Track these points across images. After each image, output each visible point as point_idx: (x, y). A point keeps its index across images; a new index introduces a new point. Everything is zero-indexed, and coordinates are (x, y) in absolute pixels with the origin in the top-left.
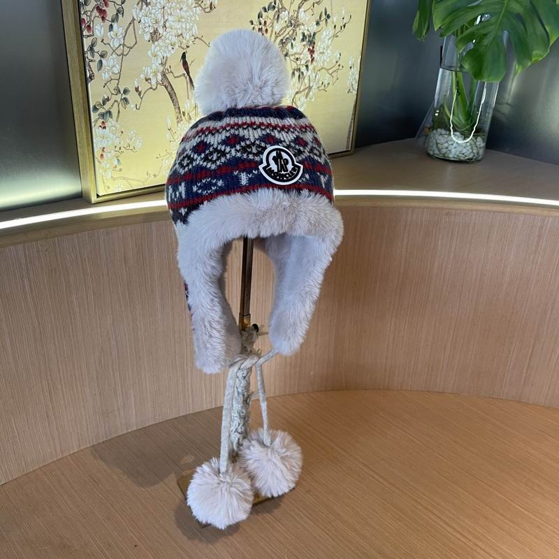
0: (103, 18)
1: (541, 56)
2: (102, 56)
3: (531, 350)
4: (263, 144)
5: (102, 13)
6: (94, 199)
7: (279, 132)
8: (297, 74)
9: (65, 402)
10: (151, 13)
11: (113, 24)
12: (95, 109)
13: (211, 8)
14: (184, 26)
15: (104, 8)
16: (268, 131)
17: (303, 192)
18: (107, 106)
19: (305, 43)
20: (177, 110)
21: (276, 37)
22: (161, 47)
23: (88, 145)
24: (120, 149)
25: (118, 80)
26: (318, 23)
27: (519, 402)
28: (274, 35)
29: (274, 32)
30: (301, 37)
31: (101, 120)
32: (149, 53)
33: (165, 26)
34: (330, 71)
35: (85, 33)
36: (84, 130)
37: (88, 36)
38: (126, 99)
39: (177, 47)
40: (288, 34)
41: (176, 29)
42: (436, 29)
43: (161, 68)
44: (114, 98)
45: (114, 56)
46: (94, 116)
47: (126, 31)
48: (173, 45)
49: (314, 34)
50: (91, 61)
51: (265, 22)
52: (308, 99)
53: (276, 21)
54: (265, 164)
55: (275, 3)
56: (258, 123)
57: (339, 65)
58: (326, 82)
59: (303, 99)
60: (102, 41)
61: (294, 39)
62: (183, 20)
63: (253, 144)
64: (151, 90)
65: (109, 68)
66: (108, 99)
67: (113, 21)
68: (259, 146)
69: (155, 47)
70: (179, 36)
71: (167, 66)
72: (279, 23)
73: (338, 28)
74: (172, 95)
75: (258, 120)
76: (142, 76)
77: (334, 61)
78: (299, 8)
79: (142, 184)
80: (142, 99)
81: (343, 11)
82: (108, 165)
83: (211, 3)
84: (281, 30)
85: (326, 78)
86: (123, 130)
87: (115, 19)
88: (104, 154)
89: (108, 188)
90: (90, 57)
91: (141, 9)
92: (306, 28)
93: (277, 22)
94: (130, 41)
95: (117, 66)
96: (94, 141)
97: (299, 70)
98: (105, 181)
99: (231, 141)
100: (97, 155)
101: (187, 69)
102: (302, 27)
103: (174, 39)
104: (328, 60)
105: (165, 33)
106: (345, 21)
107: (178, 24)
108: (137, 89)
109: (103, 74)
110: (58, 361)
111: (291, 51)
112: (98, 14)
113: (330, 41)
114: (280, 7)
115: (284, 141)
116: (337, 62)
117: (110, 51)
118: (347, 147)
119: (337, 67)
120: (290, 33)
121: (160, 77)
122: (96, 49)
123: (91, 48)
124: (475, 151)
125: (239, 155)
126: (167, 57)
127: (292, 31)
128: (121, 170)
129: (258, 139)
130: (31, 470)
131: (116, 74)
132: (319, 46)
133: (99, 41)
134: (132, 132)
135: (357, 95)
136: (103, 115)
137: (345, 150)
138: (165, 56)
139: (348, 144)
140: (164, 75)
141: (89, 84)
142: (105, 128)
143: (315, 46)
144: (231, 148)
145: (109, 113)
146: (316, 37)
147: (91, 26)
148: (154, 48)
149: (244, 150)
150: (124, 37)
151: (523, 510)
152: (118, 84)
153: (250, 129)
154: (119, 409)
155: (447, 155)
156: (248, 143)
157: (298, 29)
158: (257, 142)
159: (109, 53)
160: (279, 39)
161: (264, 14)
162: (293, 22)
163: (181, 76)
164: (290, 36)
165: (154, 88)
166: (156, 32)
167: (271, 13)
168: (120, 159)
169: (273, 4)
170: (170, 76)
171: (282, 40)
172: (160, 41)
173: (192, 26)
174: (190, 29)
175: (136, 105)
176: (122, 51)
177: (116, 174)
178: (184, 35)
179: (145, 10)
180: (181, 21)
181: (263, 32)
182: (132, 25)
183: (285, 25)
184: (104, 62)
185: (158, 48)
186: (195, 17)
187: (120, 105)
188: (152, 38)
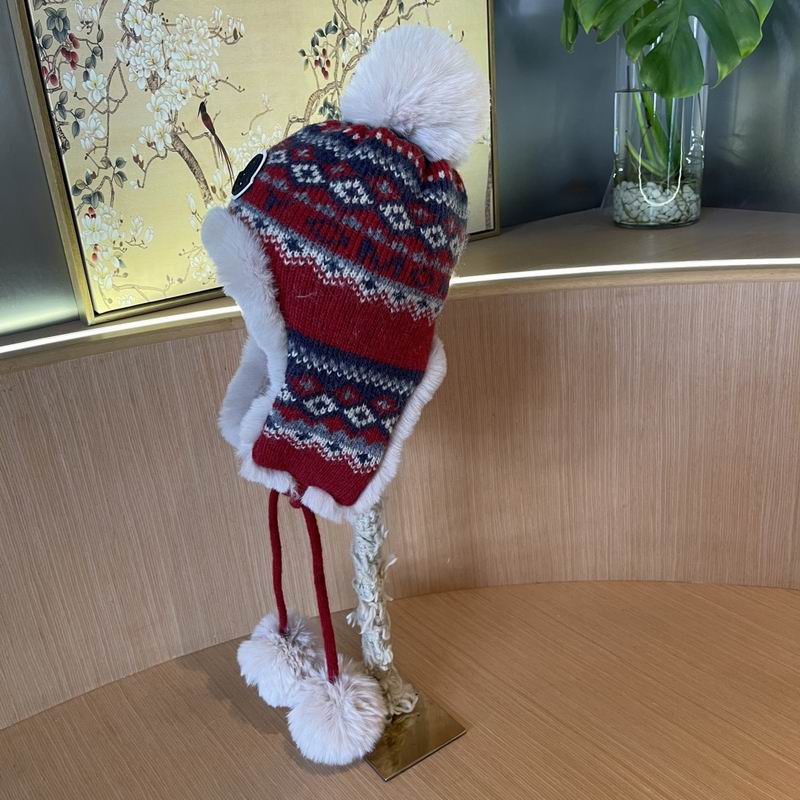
0: (73, 64)
1: (752, 45)
2: (77, 116)
3: (794, 502)
5: (71, 57)
6: (91, 319)
9: (67, 614)
10: (143, 51)
11: (88, 70)
12: (77, 190)
13: (236, 37)
14: (197, 66)
15: (73, 50)
18: (94, 185)
20: (203, 185)
21: (345, 71)
22: (165, 97)
23: (73, 242)
24: (121, 244)
25: (106, 147)
27: (789, 589)
28: (340, 69)
29: (340, 65)
31: (87, 206)
32: (148, 105)
33: (167, 67)
35: (49, 86)
36: (64, 222)
37: (54, 90)
38: (120, 174)
39: (189, 95)
41: (186, 70)
42: (587, 31)
43: (170, 127)
44: (102, 173)
45: (96, 114)
46: (76, 200)
47: (110, 79)
48: (184, 93)
50: (62, 124)
51: (324, 51)
53: (341, 49)
55: (336, 23)
60: (75, 95)
62: (195, 57)
64: (158, 158)
65: (89, 132)
66: (94, 176)
67: (88, 66)
69: (157, 97)
70: (191, 80)
71: (179, 124)
72: (347, 50)
74: (192, 164)
76: (142, 140)
78: (376, 26)
79: (161, 293)
80: (145, 172)
81: (449, 27)
82: (106, 269)
83: (235, 31)
84: (351, 61)
86: (122, 217)
87: (92, 63)
88: (98, 254)
89: (110, 301)
90: (60, 119)
91: (128, 46)
93: (344, 49)
94: (117, 92)
95: (102, 128)
96: (81, 235)
98: (103, 291)
100: (88, 256)
101: (210, 125)
103: (184, 85)
105: (169, 77)
107: (188, 64)
108: (136, 159)
109: (82, 141)
110: (48, 552)
112: (64, 59)
114: (346, 27)
121: (169, 140)
122: (67, 106)
123: (60, 106)
124: (682, 208)
126: (176, 111)
128: (126, 275)
130: (27, 717)
131: (103, 139)
133: (71, 96)
134: (137, 221)
135: (492, 147)
136: (89, 199)
137: (484, 229)
138: (173, 109)
139: (488, 220)
140: (175, 136)
141: (64, 157)
142: (94, 216)
145: (98, 194)
147: (57, 75)
148: (154, 98)
150: (108, 87)
151: (777, 756)
152: (106, 154)
154: (152, 624)
155: (639, 219)
159: (88, 111)
160: (350, 73)
161: (321, 40)
163: (202, 136)
165: (162, 155)
166: (154, 76)
167: (332, 38)
168: (123, 259)
169: (333, 24)
170: (184, 138)
172: (162, 88)
173: (210, 65)
174: (208, 69)
175: (138, 182)
176: (106, 107)
177: (120, 282)
178: (200, 78)
179: (134, 47)
180: (192, 59)
181: (322, 65)
182: (117, 70)
183: (357, 53)
184: (81, 123)
185: (161, 99)
186: (213, 51)
187: (113, 183)
188: (150, 85)
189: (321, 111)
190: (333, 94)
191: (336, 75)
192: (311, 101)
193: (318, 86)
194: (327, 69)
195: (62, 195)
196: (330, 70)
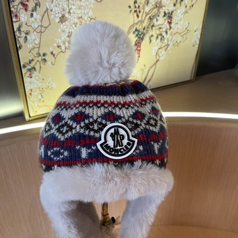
0: (26, 10)
2: (27, 34)
4: (104, 122)
5: (25, 6)
6: (27, 118)
7: (120, 109)
8: (160, 37)
10: (59, 5)
11: (33, 13)
14: (83, 12)
15: (27, 3)
16: (110, 109)
17: (136, 163)
18: (32, 64)
19: (165, 18)
21: (146, 15)
22: (67, 26)
24: (42, 89)
25: (39, 48)
26: (175, 5)
28: (144, 15)
29: (145, 12)
30: (163, 14)
31: (29, 73)
32: (59, 30)
33: (69, 12)
34: (182, 34)
35: (14, 19)
37: (16, 22)
38: (45, 60)
39: (78, 25)
40: (154, 13)
41: (78, 14)
45: (35, 33)
46: (24, 71)
47: (43, 17)
48: (76, 24)
49: (172, 12)
50: (20, 37)
51: (139, 6)
52: (167, 52)
54: (103, 141)
56: (102, 101)
57: (188, 30)
58: (179, 41)
59: (163, 52)
60: (26, 24)
61: (159, 16)
62: (82, 8)
63: (96, 121)
64: (62, 53)
65: (31, 41)
66: (33, 60)
67: (33, 11)
68: (100, 123)
69: (64, 26)
70: (79, 18)
72: (148, 6)
73: (188, 7)
75: (103, 98)
76: (55, 45)
77: (185, 28)
80: (55, 58)
82: (35, 99)
84: (150, 11)
85: (179, 38)
86: (44, 78)
87: (35, 9)
88: (32, 93)
89: (36, 112)
90: (18, 35)
91: (52, 2)
92: (167, 8)
93: (147, 6)
94: (45, 23)
95: (37, 39)
96: (25, 85)
97: (161, 35)
98: (34, 108)
99: (78, 118)
100: (28, 94)
102: (164, 8)
103: (76, 20)
104: (181, 28)
105: (70, 17)
106: (193, 3)
107: (79, 11)
108: (52, 53)
109: (28, 45)
111: (156, 24)
112: (22, 7)
113: (182, 16)
115: (124, 117)
116: (186, 28)
117: (32, 30)
118: (191, 77)
119: (186, 31)
120: (156, 12)
121: (67, 45)
122: (22, 29)
123: (19, 29)
125: (82, 131)
126: (72, 32)
127: (157, 11)
128: (44, 101)
129: (99, 117)
131: (37, 44)
132: (175, 19)
133: (24, 25)
134: (50, 79)
135: (199, 47)
136: (30, 70)
137: (189, 80)
138: (70, 31)
139: (191, 75)
141: (19, 52)
142: (31, 77)
143: (172, 20)
144: (77, 124)
145: (34, 68)
146: (173, 14)
147: (18, 15)
148: (62, 26)
149: (87, 127)
150: (41, 21)
152: (39, 51)
153: (95, 107)
156: (91, 120)
157: (161, 9)
158: (99, 120)
159: (31, 32)
160: (148, 16)
161: (138, 1)
162: (158, 5)
164: (156, 14)
165: (63, 51)
166: (63, 16)
168: (43, 95)
171: (150, 17)
172: (66, 22)
173: (89, 11)
174: (88, 13)
175: (52, 63)
176: (40, 30)
177: (41, 104)
178: (83, 17)
179: (55, 3)
180: (81, 9)
181: (137, 13)
182: (46, 13)
183: (152, 7)
184: (28, 37)
185: (65, 26)
186: (91, 5)
187: (41, 63)
188: (61, 20)
189: (134, 32)
190: (140, 25)
191: (142, 17)
192: (130, 28)
193: (134, 22)
194: (139, 14)
195: (17, 68)
196: (140, 15)
